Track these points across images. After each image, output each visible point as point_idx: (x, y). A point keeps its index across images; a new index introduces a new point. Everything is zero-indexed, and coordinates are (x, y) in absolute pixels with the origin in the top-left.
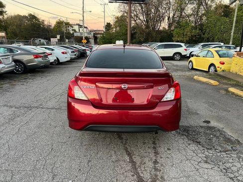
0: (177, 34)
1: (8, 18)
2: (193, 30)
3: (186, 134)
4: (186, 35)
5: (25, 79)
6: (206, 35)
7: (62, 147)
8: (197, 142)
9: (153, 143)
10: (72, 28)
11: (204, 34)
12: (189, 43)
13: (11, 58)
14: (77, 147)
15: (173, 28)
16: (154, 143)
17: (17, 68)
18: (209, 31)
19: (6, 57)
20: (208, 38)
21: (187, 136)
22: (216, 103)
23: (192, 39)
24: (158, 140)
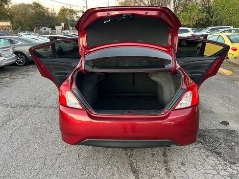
0: (183, 18)
1: (12, 7)
2: (201, 14)
3: (202, 141)
4: (193, 18)
5: (27, 71)
6: (214, 19)
7: (56, 162)
8: (216, 152)
9: (163, 155)
10: (76, 16)
11: (211, 17)
12: (196, 27)
13: (11, 50)
14: (74, 161)
15: (178, 12)
16: (165, 155)
17: (18, 59)
18: (217, 14)
19: (6, 49)
20: (216, 22)
21: (204, 144)
22: (232, 97)
23: (199, 22)
24: (169, 150)
